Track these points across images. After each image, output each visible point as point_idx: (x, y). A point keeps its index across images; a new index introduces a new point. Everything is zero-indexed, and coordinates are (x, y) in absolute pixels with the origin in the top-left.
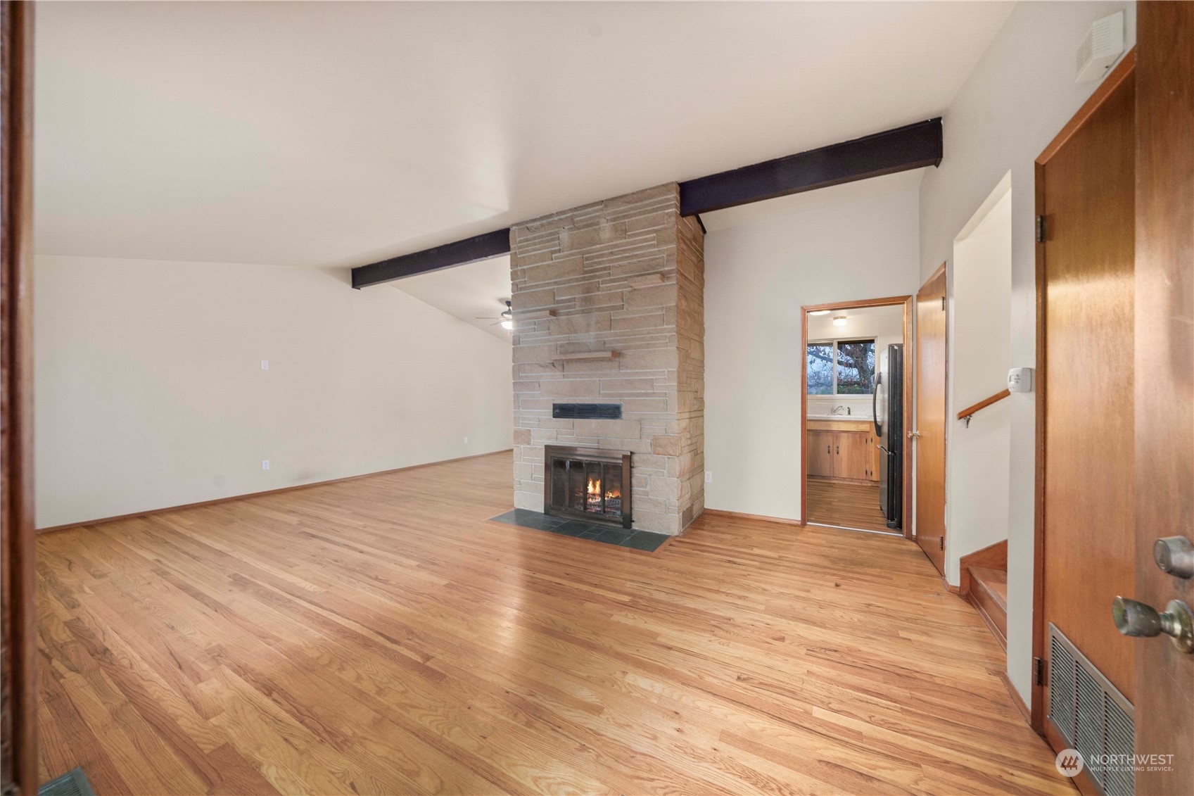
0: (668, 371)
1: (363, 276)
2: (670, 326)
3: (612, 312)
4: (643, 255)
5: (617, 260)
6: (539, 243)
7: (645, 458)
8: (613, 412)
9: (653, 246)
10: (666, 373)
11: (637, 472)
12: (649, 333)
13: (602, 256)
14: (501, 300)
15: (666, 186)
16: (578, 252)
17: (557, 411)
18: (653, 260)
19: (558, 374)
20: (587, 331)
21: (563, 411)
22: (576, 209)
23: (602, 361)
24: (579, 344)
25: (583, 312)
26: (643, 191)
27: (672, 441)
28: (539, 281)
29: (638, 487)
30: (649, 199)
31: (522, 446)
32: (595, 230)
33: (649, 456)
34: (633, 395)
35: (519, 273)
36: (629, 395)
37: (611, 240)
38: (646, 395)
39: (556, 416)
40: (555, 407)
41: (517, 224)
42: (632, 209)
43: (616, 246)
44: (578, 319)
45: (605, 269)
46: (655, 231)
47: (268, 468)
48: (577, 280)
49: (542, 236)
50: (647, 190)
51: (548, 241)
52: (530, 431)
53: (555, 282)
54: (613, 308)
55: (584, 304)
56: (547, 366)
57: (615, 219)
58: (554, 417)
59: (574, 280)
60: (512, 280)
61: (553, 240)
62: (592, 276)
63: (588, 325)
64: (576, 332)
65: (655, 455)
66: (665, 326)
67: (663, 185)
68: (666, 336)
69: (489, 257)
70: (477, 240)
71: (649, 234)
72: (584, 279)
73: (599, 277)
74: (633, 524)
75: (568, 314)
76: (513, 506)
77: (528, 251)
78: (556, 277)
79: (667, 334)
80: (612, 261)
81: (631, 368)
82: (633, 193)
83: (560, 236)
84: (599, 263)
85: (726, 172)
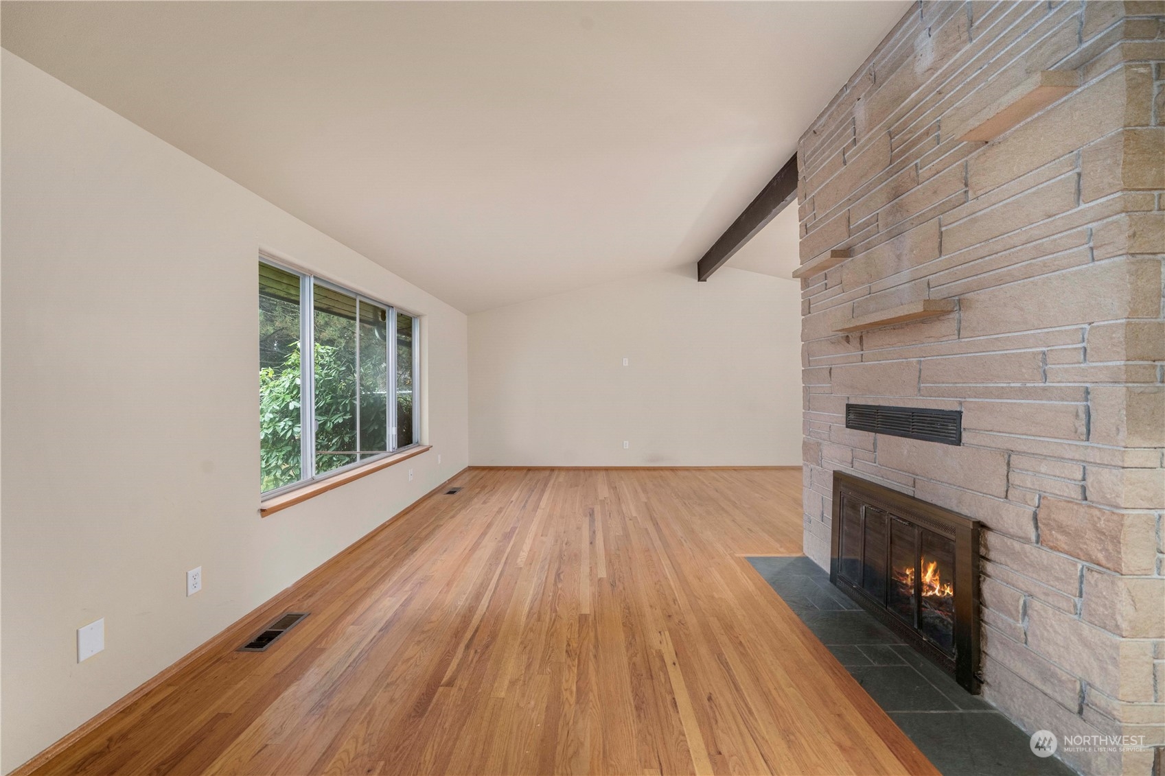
1: (706, 265)
3: (941, 217)
5: (951, 100)
6: (829, 146)
7: (1017, 547)
8: (941, 427)
11: (995, 574)
13: (921, 110)
16: (880, 128)
17: (852, 416)
19: (853, 352)
20: (897, 270)
21: (859, 418)
22: (877, 51)
23: (921, 322)
24: (884, 296)
25: (890, 236)
27: (1102, 526)
28: (829, 207)
29: (997, 608)
31: (811, 466)
32: (906, 66)
33: (1027, 546)
34: (988, 392)
36: (977, 392)
37: (936, 67)
38: (1022, 393)
40: (850, 408)
41: (805, 135)
44: (883, 251)
47: (627, 447)
48: (880, 180)
49: (832, 133)
51: (839, 137)
52: (820, 444)
53: (849, 200)
54: (943, 208)
55: (890, 220)
56: (839, 343)
57: (945, 17)
58: (847, 427)
59: (875, 183)
60: (801, 221)
61: (845, 129)
62: (904, 160)
64: (879, 276)
65: (1045, 549)
75: (868, 247)
76: (801, 548)
77: (816, 168)
78: (850, 190)
80: (941, 109)
81: (985, 332)
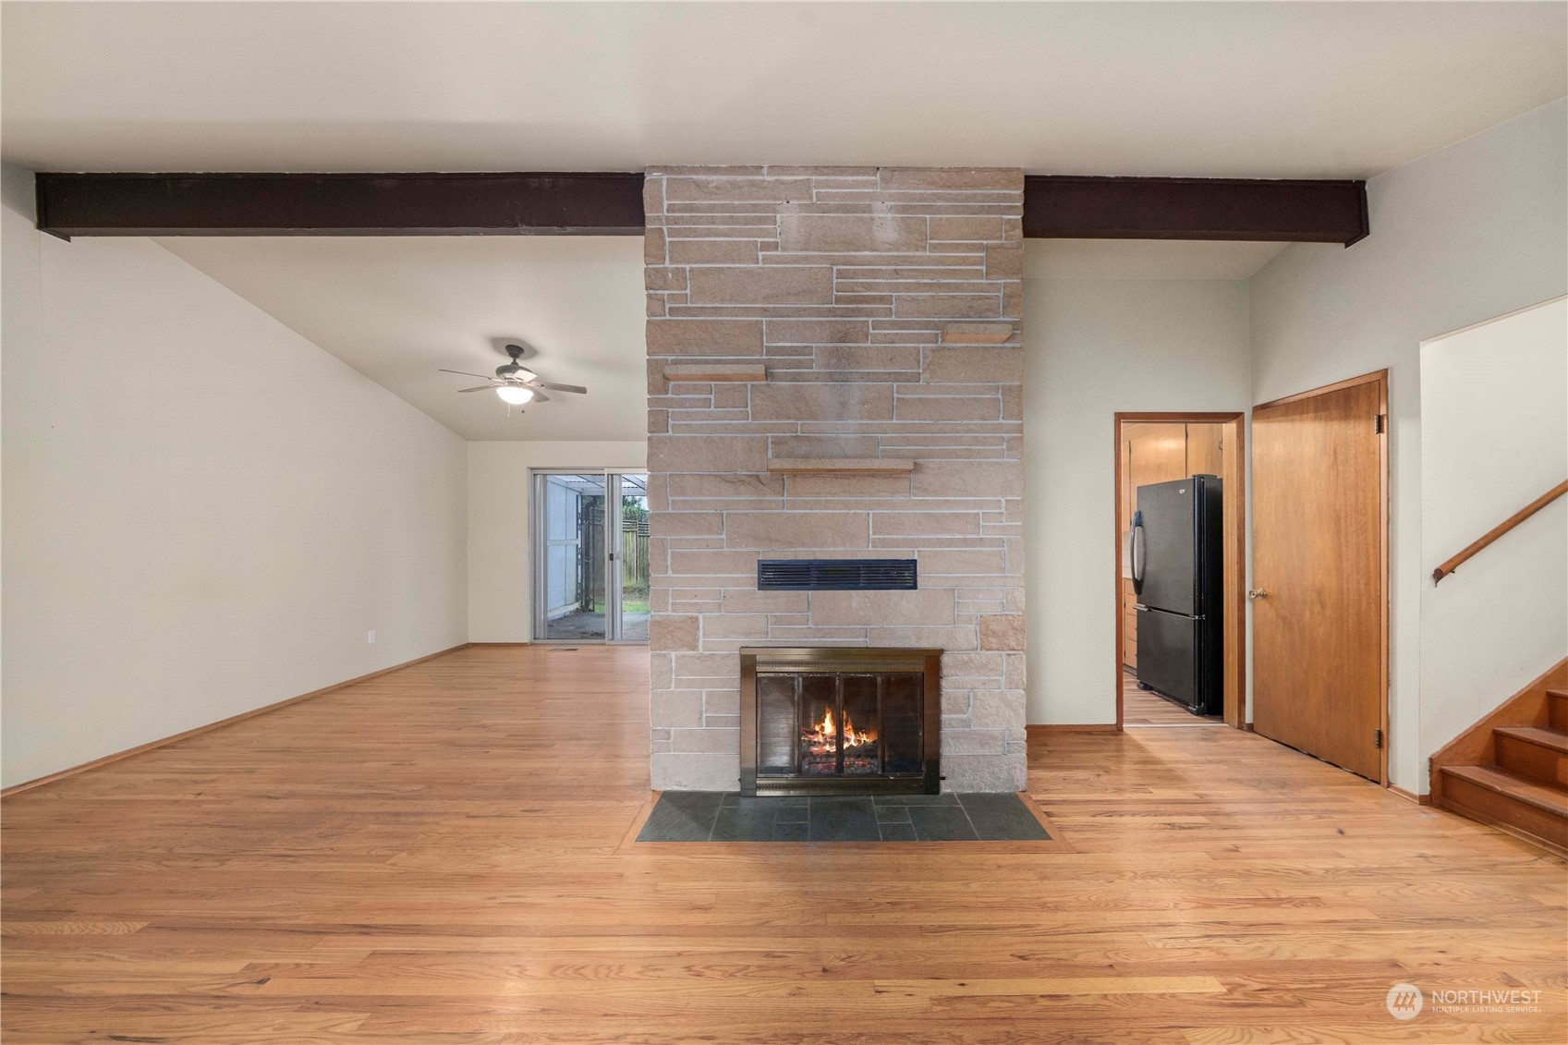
0: (1006, 500)
2: (1010, 422)
3: (895, 385)
4: (958, 287)
5: (907, 287)
6: (725, 221)
7: (966, 658)
8: (897, 574)
9: (978, 273)
10: (1003, 504)
11: (947, 687)
12: (970, 431)
13: (873, 274)
14: (495, 342)
15: (1002, 174)
16: (821, 257)
17: (770, 575)
18: (980, 298)
19: (770, 498)
20: (840, 417)
21: (779, 575)
22: (817, 169)
23: (873, 476)
24: (820, 440)
25: (831, 377)
26: (961, 170)
27: (1016, 624)
28: (723, 301)
29: (951, 712)
30: (974, 187)
31: (673, 655)
32: (862, 219)
33: (973, 654)
34: (940, 542)
35: (670, 275)
36: (930, 543)
37: (894, 246)
38: (965, 542)
39: (764, 584)
40: (765, 567)
41: (665, 169)
42: (940, 197)
43: (905, 260)
44: (820, 392)
45: (882, 299)
46: (986, 248)
48: (818, 312)
49: (734, 209)
50: (969, 170)
51: (747, 221)
52: (697, 619)
53: (765, 310)
54: (897, 377)
55: (834, 361)
56: (743, 482)
57: (905, 209)
58: (760, 589)
59: (810, 312)
60: (647, 288)
61: (761, 220)
62: (853, 310)
63: (843, 405)
64: (814, 416)
65: (984, 652)
66: (1001, 421)
67: (1000, 169)
68: (1003, 438)
69: (569, 229)
70: (534, 183)
71: (972, 251)
72: (832, 312)
73: (870, 313)
74: (942, 782)
75: (795, 378)
77: (695, 233)
78: (766, 299)
79: (1005, 435)
80: (896, 287)
81: (935, 493)
82: (942, 170)
83: (778, 216)
84: (869, 287)
85: (1095, 178)
